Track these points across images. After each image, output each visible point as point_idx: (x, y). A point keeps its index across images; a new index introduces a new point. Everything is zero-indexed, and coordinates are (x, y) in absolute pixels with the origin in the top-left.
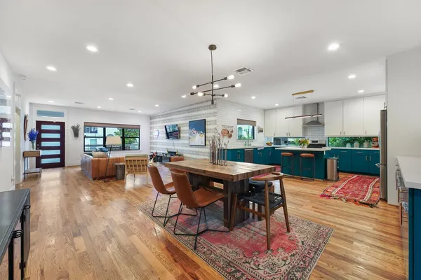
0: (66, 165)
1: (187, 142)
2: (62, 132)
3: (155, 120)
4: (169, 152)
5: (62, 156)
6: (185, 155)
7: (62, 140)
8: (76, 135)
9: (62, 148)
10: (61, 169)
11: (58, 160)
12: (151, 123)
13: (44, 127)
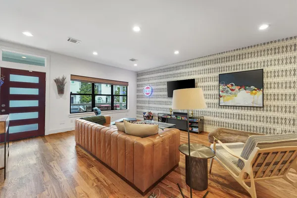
0: (46, 133)
1: (216, 101)
2: (41, 86)
3: (144, 77)
4: (174, 113)
5: (41, 121)
6: (206, 118)
7: (41, 98)
8: (61, 91)
9: (41, 109)
10: (40, 140)
11: (35, 127)
12: (138, 80)
13: (14, 78)
